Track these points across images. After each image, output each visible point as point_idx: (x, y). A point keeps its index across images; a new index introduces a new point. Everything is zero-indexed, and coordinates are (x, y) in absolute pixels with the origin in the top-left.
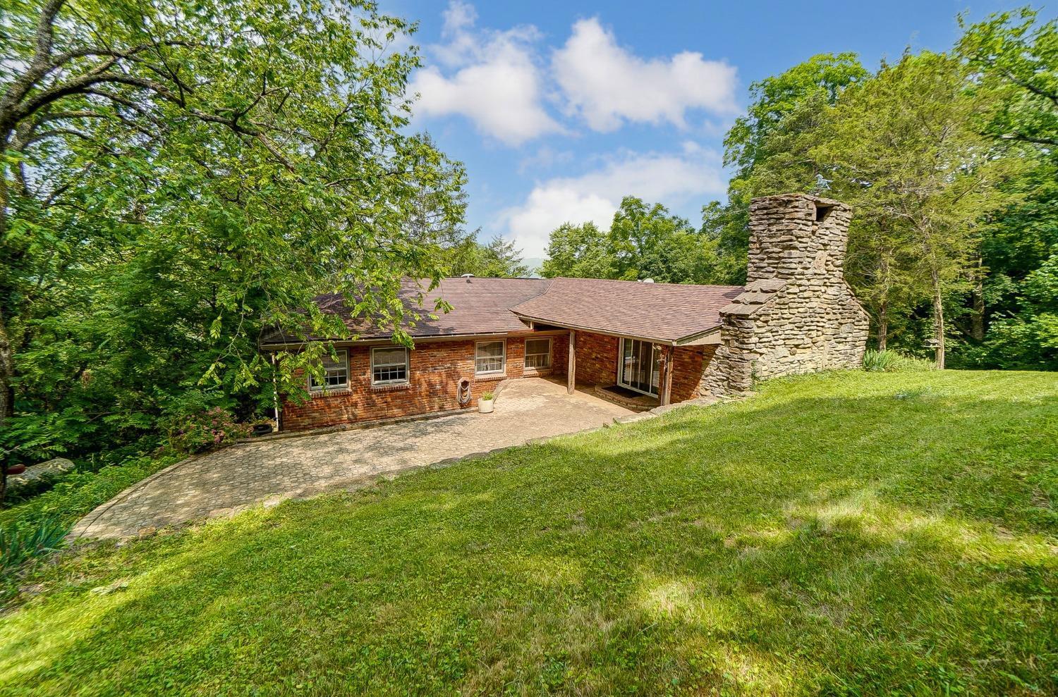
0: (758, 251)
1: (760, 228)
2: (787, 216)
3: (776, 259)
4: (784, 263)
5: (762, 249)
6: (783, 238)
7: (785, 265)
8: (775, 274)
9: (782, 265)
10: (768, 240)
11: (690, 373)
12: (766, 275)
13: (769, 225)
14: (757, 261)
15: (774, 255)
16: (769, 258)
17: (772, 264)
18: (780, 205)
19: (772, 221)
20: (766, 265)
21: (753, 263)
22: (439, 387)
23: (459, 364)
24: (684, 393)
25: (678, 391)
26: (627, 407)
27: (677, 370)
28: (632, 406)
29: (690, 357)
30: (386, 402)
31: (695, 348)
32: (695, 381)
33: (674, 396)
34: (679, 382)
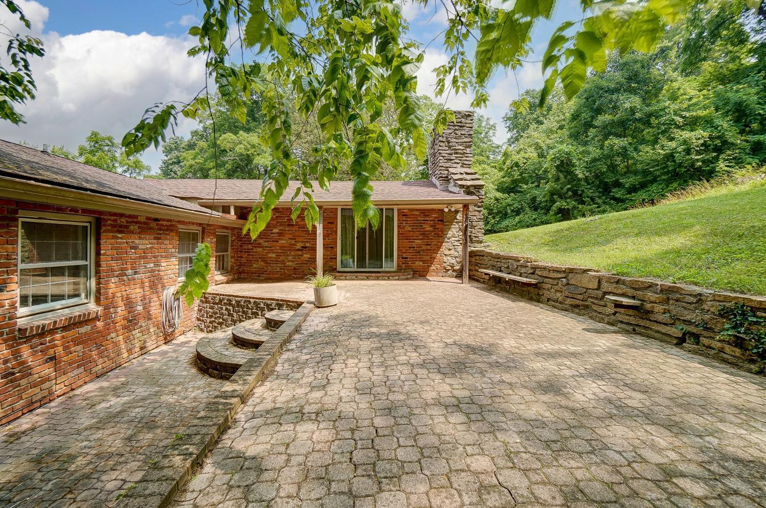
0: (447, 148)
1: (448, 132)
2: (467, 125)
3: (461, 154)
4: (467, 157)
5: (450, 147)
6: (466, 140)
7: (468, 159)
8: (460, 165)
9: (465, 158)
10: (455, 140)
11: (432, 239)
12: (455, 165)
13: (456, 130)
14: (446, 155)
15: (460, 151)
16: (456, 153)
17: (458, 157)
18: (463, 117)
19: (457, 128)
20: (454, 158)
21: (443, 156)
22: (140, 308)
23: (163, 264)
24: (428, 258)
25: (421, 258)
26: (392, 280)
27: (418, 239)
28: (395, 278)
29: (431, 226)
30: (52, 359)
31: (435, 217)
32: (438, 245)
33: (417, 262)
34: (421, 250)
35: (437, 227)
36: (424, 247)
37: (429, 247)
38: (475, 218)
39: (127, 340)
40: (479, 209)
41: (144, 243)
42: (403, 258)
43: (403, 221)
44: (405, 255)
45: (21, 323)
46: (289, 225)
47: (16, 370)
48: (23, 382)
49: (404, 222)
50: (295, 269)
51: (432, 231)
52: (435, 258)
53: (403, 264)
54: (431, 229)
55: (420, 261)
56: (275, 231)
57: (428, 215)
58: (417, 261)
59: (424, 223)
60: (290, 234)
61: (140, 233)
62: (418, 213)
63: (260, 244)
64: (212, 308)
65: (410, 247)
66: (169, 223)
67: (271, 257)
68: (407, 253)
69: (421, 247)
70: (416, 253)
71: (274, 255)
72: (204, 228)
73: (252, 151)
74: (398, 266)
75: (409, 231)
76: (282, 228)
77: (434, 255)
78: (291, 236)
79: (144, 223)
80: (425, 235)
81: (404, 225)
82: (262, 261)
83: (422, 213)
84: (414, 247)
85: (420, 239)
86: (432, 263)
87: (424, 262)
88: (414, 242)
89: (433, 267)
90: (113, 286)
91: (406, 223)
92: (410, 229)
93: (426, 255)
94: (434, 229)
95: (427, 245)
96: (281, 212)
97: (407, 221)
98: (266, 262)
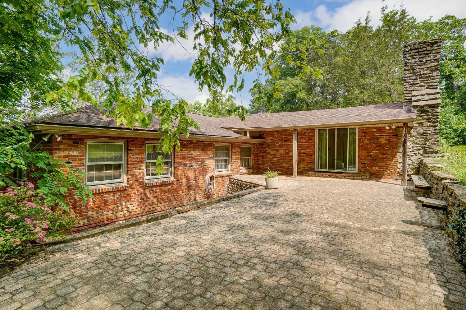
0: (412, 75)
1: (413, 61)
2: (434, 52)
3: (426, 77)
4: (433, 79)
5: (414, 74)
6: (431, 65)
7: (434, 81)
8: (426, 87)
9: (431, 81)
10: (420, 67)
11: (387, 150)
12: (420, 88)
13: (419, 58)
14: (411, 81)
15: (425, 75)
16: (422, 78)
17: (423, 81)
18: (428, 45)
19: (422, 56)
20: (419, 82)
21: (408, 82)
22: (194, 182)
23: (206, 162)
24: (383, 164)
25: (378, 164)
26: (348, 179)
27: (375, 150)
28: (350, 178)
29: (387, 140)
30: (156, 196)
31: (390, 133)
32: (392, 155)
33: (374, 168)
34: (378, 158)
35: (392, 140)
36: (380, 156)
37: (384, 156)
38: (430, 132)
39: (187, 194)
40: (434, 124)
41: (196, 153)
42: (362, 164)
43: (362, 136)
44: (363, 162)
45: (146, 182)
46: (285, 141)
47: (144, 198)
48: (147, 203)
49: (363, 138)
50: (288, 168)
51: (388, 144)
52: (390, 165)
53: (362, 168)
54: (387, 142)
55: (377, 166)
56: (277, 144)
57: (384, 132)
58: (374, 166)
59: (381, 138)
60: (286, 146)
61: (193, 148)
62: (375, 130)
63: (269, 152)
64: (232, 186)
65: (368, 156)
66: (210, 143)
67: (275, 160)
68: (365, 160)
69: (377, 156)
70: (373, 160)
71: (276, 159)
72: (232, 144)
73: (295, 89)
74: (358, 170)
75: (367, 144)
76: (281, 143)
77: (389, 162)
78: (286, 148)
79: (196, 143)
80: (380, 146)
81: (363, 139)
82: (270, 162)
83: (379, 130)
84: (371, 156)
85: (377, 150)
86: (387, 169)
87: (380, 167)
88: (372, 152)
89: (388, 172)
90: (180, 170)
91: (365, 138)
92: (368, 142)
93: (382, 162)
94: (389, 142)
95: (382, 154)
96: (280, 133)
97: (366, 136)
98: (272, 163)
